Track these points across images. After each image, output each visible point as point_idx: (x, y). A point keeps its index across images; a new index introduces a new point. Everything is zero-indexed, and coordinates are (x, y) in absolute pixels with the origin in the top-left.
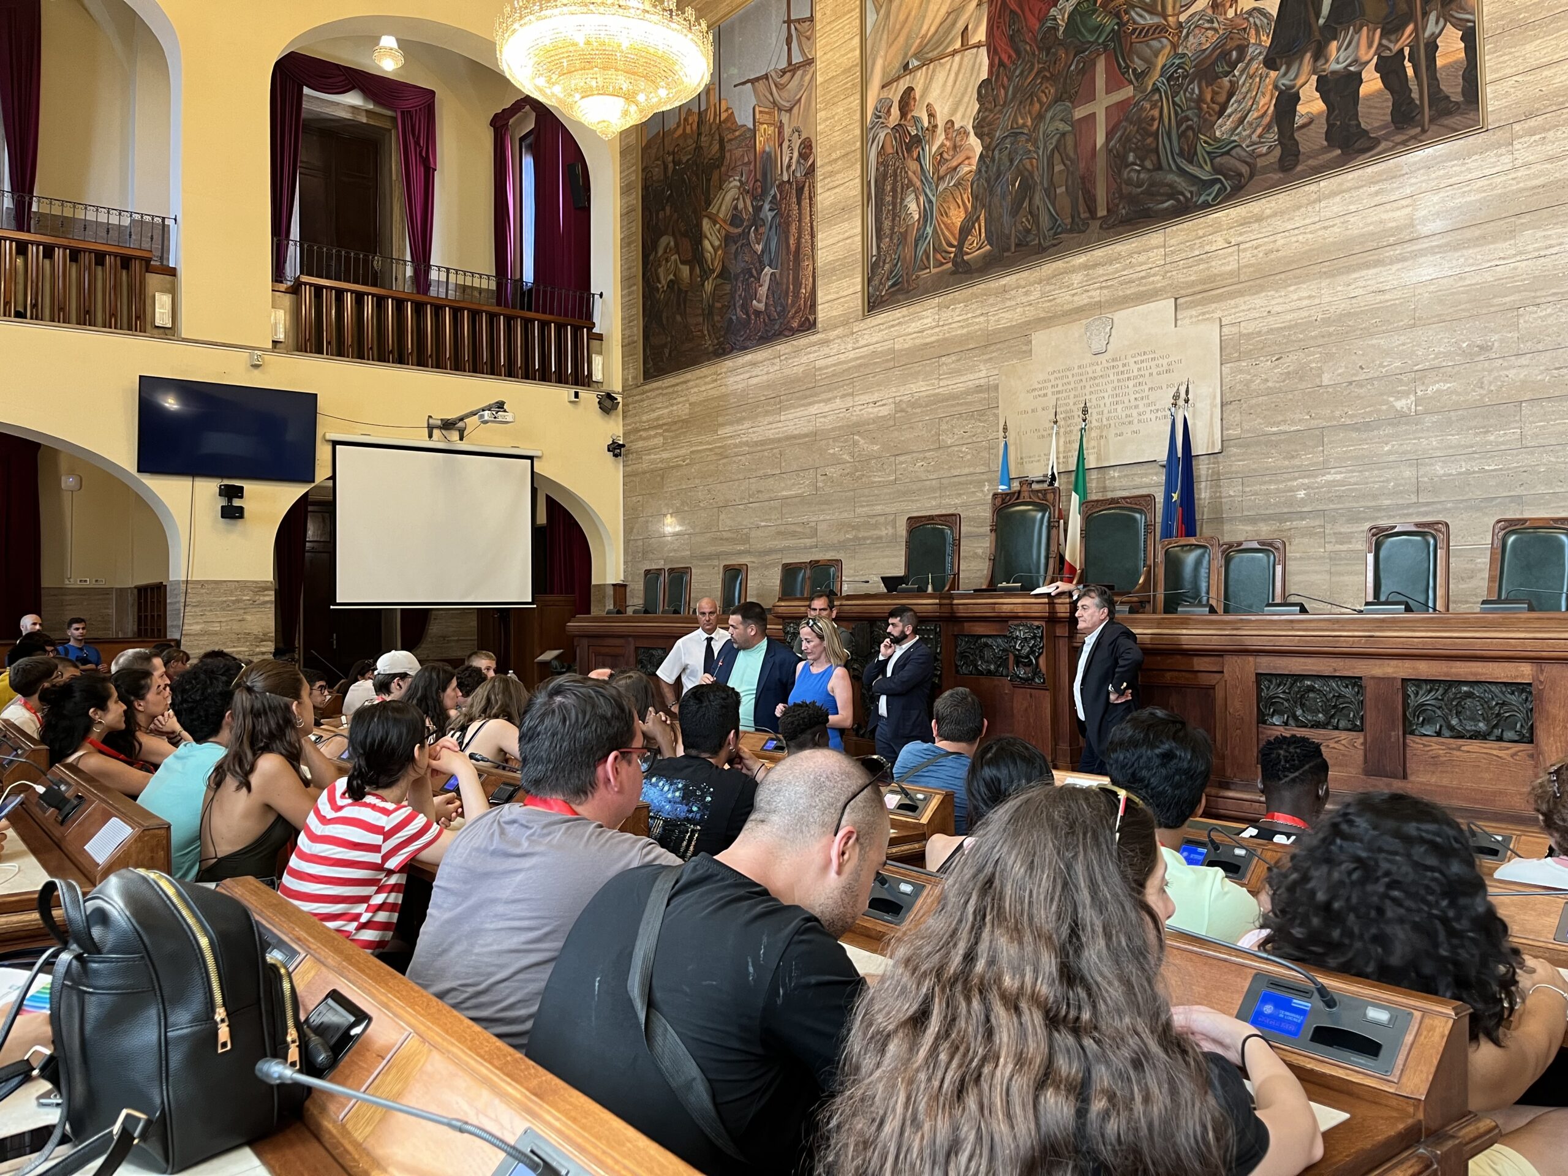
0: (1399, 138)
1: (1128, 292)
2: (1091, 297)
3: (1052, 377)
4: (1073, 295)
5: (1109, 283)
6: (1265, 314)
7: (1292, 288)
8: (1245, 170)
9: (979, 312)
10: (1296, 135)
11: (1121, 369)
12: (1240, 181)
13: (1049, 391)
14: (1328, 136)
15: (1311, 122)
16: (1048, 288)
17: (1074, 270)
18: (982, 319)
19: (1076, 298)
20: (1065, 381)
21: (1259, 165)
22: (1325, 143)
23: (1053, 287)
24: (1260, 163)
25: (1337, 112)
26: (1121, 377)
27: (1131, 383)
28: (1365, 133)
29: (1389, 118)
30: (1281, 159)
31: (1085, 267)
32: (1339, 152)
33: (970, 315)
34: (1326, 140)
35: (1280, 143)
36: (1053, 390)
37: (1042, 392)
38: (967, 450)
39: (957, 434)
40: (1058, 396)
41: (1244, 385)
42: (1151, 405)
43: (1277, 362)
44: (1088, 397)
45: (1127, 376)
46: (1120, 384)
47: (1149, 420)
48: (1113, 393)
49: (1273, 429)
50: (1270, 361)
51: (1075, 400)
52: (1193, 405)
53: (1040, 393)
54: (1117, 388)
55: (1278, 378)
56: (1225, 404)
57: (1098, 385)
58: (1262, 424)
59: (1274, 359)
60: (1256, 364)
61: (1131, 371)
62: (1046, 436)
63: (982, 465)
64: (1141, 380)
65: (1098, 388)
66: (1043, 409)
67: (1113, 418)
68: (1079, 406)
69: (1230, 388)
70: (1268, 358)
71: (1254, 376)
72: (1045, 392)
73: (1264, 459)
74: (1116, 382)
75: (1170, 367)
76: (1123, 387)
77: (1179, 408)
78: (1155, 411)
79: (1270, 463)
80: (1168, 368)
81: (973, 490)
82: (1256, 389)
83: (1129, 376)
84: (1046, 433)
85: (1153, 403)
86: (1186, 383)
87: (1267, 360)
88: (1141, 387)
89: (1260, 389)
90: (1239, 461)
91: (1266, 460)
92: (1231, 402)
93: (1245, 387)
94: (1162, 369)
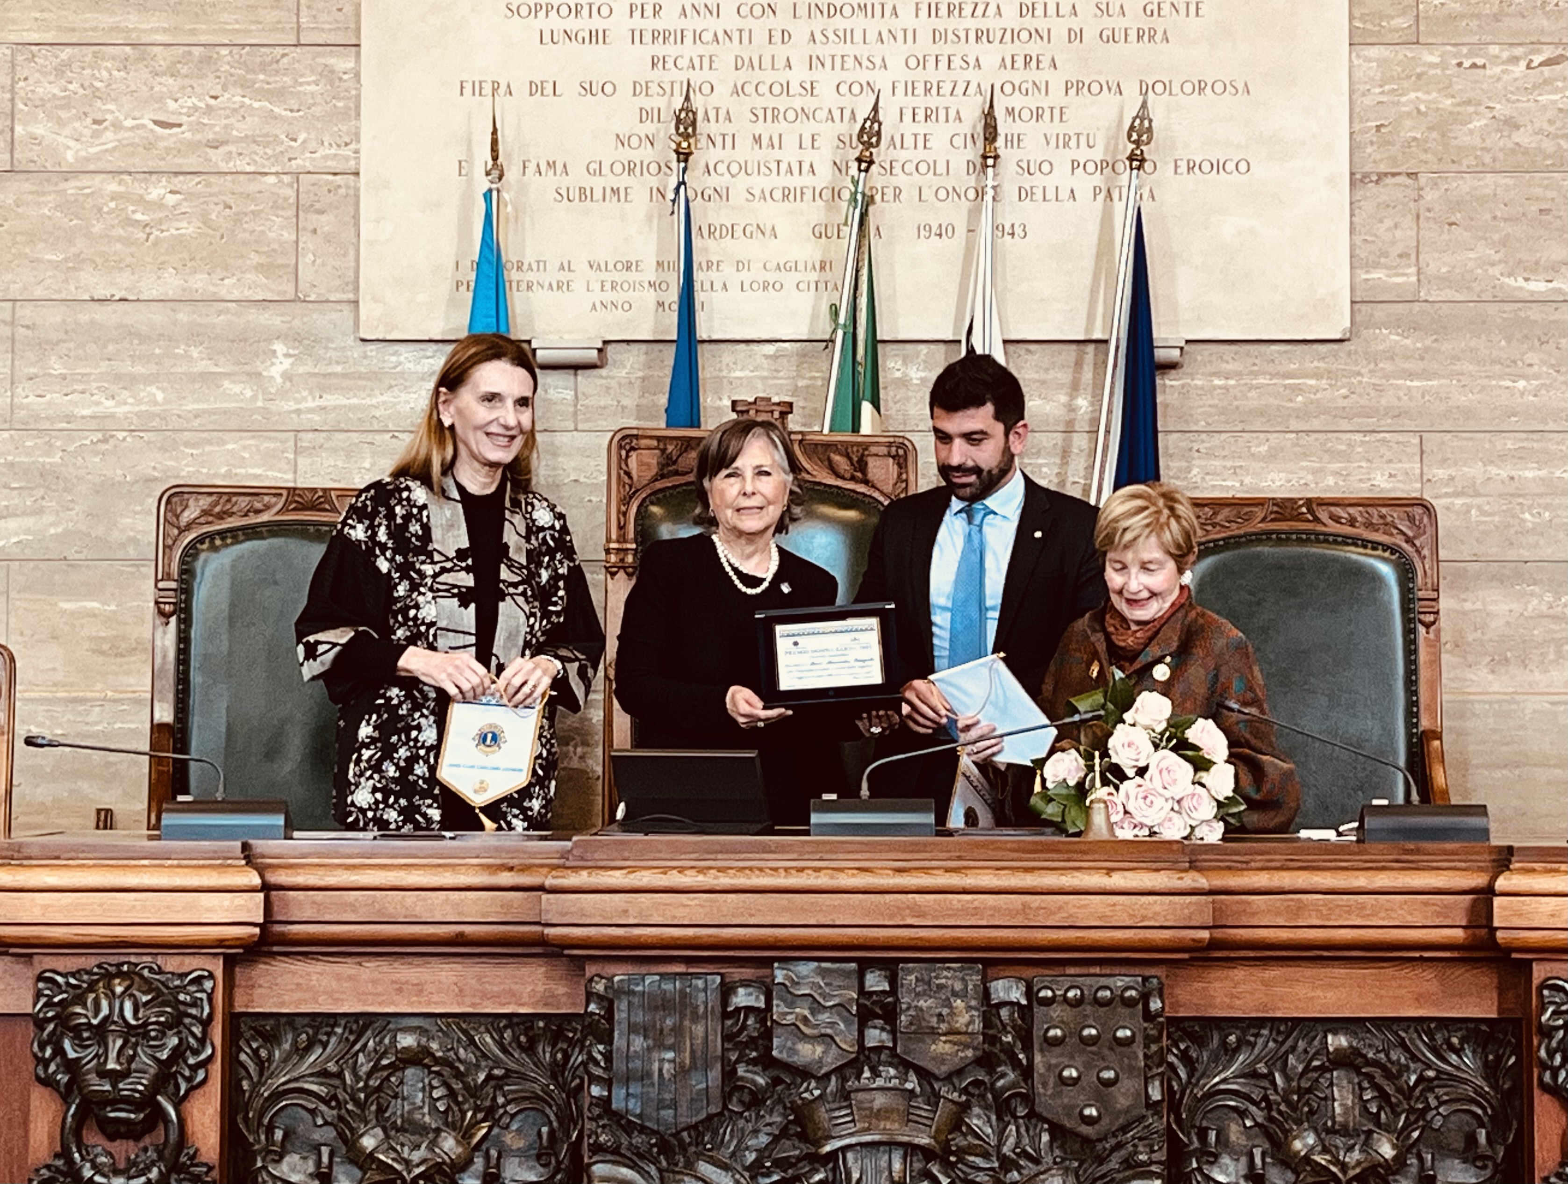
13: (619, 26)
26: (943, 23)
27: (992, 55)
36: (637, 22)
37: (583, 24)
38: (171, 199)
39: (117, 126)
40: (659, 49)
41: (1431, 129)
42: (1073, 143)
43: (1546, 69)
44: (799, 74)
45: (972, 24)
46: (945, 50)
47: (1064, 194)
48: (910, 76)
49: (1533, 286)
50: (1523, 64)
51: (743, 75)
52: (1243, 167)
53: (572, 24)
54: (931, 61)
55: (1551, 122)
56: (1357, 180)
57: (846, 36)
58: (1493, 265)
59: (1537, 59)
60: (1474, 66)
61: (992, 10)
62: (598, 195)
63: (259, 268)
64: (1034, 48)
65: (848, 49)
66: (588, 89)
67: (910, 167)
68: (760, 103)
69: (1378, 128)
70: (1518, 51)
71: (1468, 102)
72: (597, 23)
73: (1501, 377)
74: (924, 36)
75: (1155, 20)
76: (957, 62)
77: (1190, 169)
78: (1091, 167)
79: (1522, 394)
80: (1145, 23)
81: (205, 366)
82: (1474, 148)
83: (983, 24)
84: (598, 184)
85: (1083, 140)
86: (1219, 88)
87: (1515, 60)
88: (1032, 74)
89: (1488, 150)
90: (1411, 376)
91: (1508, 383)
92: (1381, 176)
93: (1434, 135)
94: (1119, 23)
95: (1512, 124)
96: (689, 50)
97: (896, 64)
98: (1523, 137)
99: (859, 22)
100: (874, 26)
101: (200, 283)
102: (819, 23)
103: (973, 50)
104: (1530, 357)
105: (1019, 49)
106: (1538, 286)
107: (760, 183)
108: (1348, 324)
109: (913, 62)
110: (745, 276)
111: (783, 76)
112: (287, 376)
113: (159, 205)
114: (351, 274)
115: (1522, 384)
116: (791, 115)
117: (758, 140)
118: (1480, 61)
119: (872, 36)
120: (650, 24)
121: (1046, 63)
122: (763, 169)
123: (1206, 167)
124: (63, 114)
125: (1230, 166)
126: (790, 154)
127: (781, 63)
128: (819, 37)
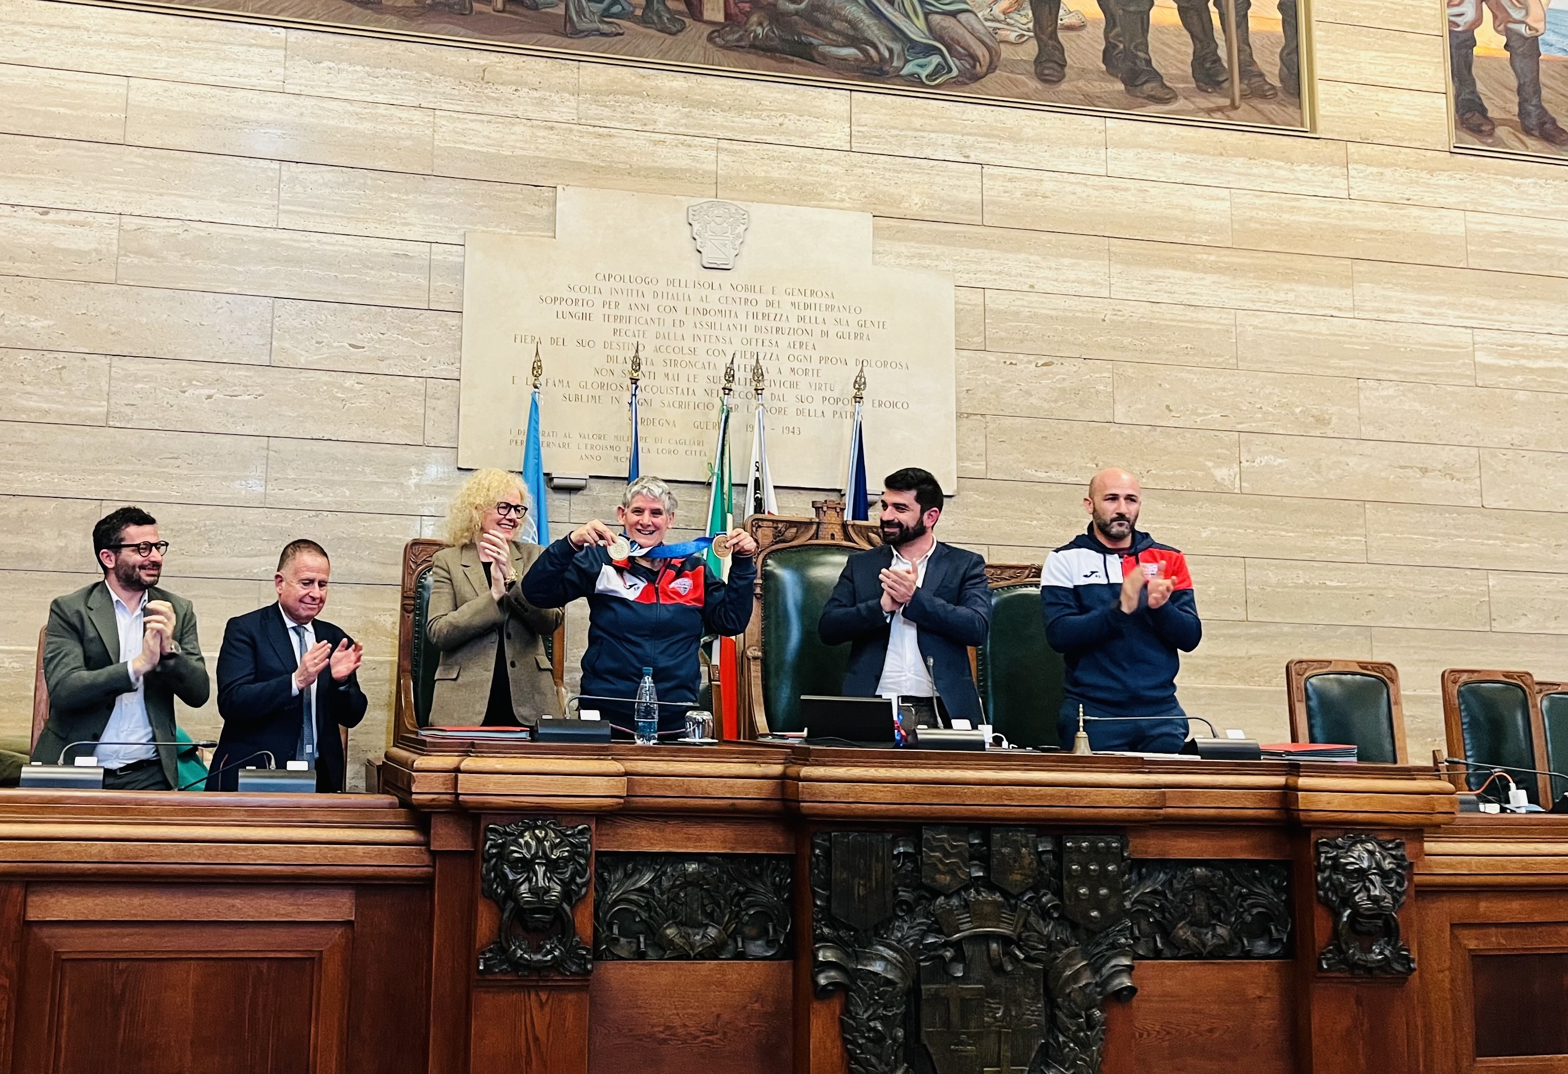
0: (1203, 102)
1: (775, 174)
2: (695, 158)
3: (605, 286)
4: (656, 143)
5: (736, 146)
6: (1026, 288)
7: (1066, 261)
8: (981, 52)
9: (409, 99)
10: (1060, 35)
11: (762, 308)
12: (974, 67)
13: (598, 312)
14: (1107, 56)
15: (1082, 27)
16: (594, 110)
17: (656, 96)
18: (417, 115)
19: (659, 149)
20: (635, 300)
21: (1003, 56)
22: (1103, 67)
23: (607, 112)
24: (1006, 52)
25: (1118, 29)
26: (760, 322)
27: (784, 340)
28: (1156, 76)
29: (1190, 71)
30: (1038, 61)
31: (685, 99)
32: (1121, 86)
33: (381, 98)
34: (1104, 62)
35: (1037, 37)
36: (607, 311)
37: (578, 310)
38: (358, 387)
39: (329, 345)
40: (618, 326)
41: (991, 393)
42: (823, 388)
43: (1045, 368)
44: (688, 344)
45: (775, 324)
46: (761, 336)
47: (819, 414)
48: (744, 348)
49: (1039, 474)
50: (1034, 364)
51: (659, 342)
52: (905, 406)
53: (573, 309)
54: (754, 342)
55: (1047, 394)
56: (959, 416)
57: (712, 326)
58: (1021, 462)
59: (1040, 363)
60: (1011, 363)
61: (784, 318)
62: (585, 399)
63: (404, 427)
64: (805, 338)
65: (712, 332)
66: (580, 343)
67: (742, 395)
68: (668, 357)
69: (967, 391)
70: (1032, 358)
71: (1009, 381)
72: (586, 310)
73: (1025, 519)
74: (751, 329)
75: (863, 330)
76: (766, 343)
77: (880, 405)
78: (832, 401)
79: (1035, 527)
80: (859, 330)
81: (374, 478)
82: (1012, 404)
83: (780, 325)
84: (585, 393)
85: (828, 386)
86: (894, 365)
87: (1030, 362)
88: (803, 352)
89: (1017, 405)
90: (983, 516)
91: (1027, 522)
92: (969, 415)
93: (994, 396)
94: (846, 330)
95: (1028, 393)
96: (633, 327)
97: (736, 341)
98: (1033, 400)
99: (718, 319)
100: (726, 321)
101: (371, 433)
102: (699, 318)
103: (775, 337)
104: (1039, 510)
105: (798, 338)
106: (1041, 475)
107: (669, 398)
108: (955, 488)
109: (745, 341)
110: (660, 446)
111: (681, 344)
112: (417, 486)
113: (351, 390)
114: (454, 433)
115: (1035, 522)
116: (684, 364)
117: (667, 375)
118: (1014, 362)
119: (725, 327)
120: (613, 312)
121: (810, 346)
122: (669, 391)
123: (888, 404)
124: (299, 337)
125: (899, 405)
126: (683, 384)
127: (679, 337)
128: (698, 325)
